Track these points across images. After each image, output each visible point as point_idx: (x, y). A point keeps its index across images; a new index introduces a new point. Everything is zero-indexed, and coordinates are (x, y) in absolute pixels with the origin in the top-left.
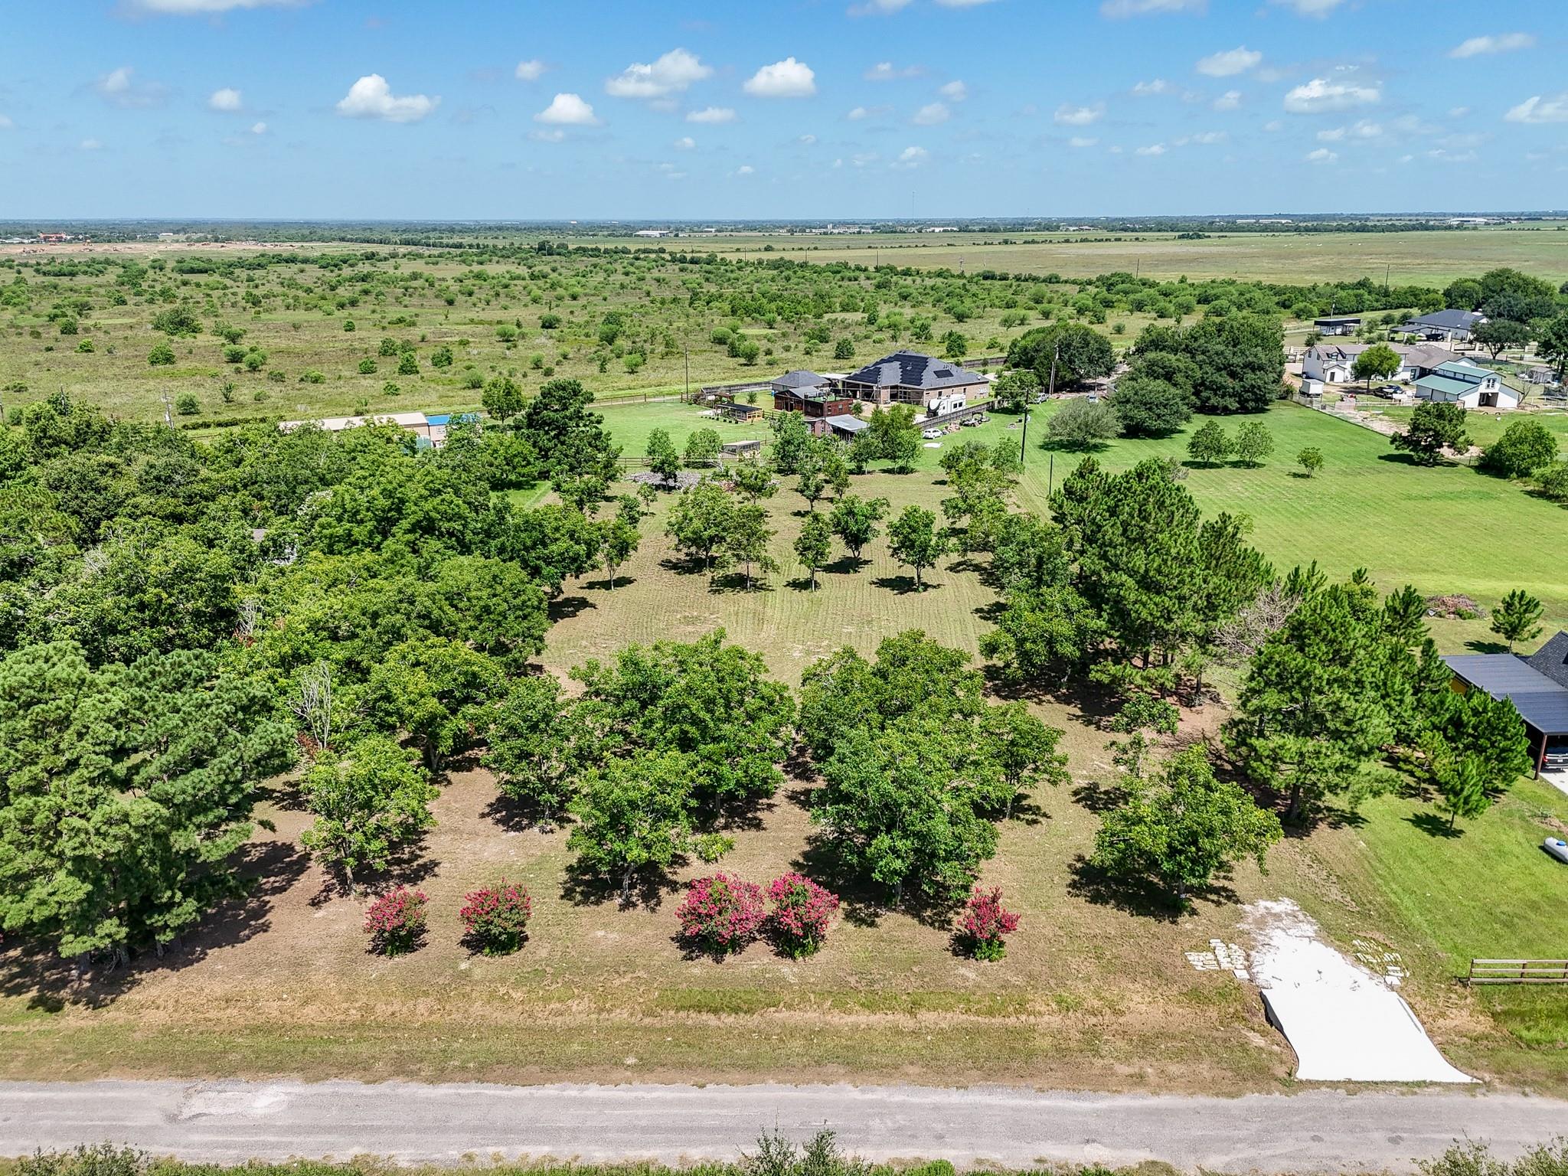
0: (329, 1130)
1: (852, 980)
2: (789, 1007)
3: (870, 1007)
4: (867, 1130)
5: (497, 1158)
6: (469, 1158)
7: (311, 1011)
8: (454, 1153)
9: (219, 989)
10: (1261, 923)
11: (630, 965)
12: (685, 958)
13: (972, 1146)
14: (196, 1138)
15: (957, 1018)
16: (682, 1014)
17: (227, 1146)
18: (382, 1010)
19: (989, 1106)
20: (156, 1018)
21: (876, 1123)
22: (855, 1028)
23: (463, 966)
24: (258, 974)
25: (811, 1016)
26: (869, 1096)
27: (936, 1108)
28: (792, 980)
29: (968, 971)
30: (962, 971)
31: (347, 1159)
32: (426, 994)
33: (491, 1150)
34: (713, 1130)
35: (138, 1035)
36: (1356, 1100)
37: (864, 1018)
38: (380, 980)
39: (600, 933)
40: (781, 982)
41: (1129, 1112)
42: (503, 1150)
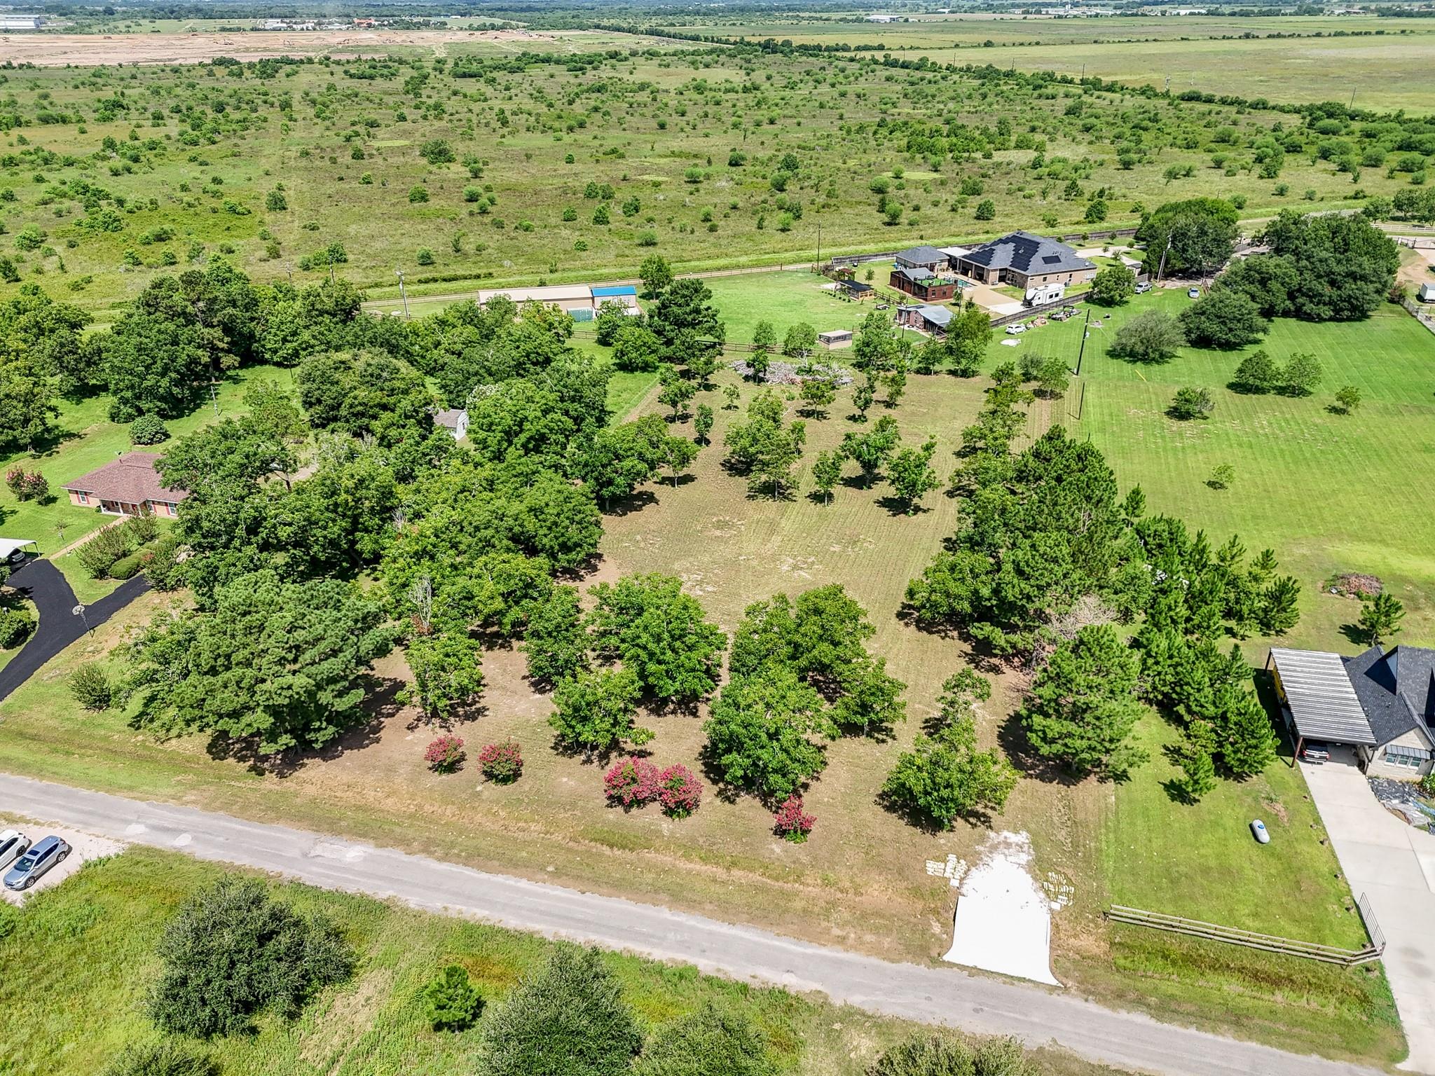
0: (381, 878)
1: (701, 840)
2: (657, 851)
3: (704, 860)
4: (664, 938)
5: (461, 912)
6: (446, 909)
7: (390, 801)
8: (439, 905)
9: (345, 778)
10: (994, 848)
11: (573, 805)
12: (607, 806)
13: (718, 960)
14: (314, 869)
15: (756, 877)
16: (593, 844)
17: (328, 877)
18: (428, 808)
19: (742, 938)
20: (310, 790)
21: (671, 936)
22: (689, 872)
23: (479, 788)
24: (367, 772)
25: (666, 859)
26: (676, 918)
27: (710, 933)
28: (666, 833)
29: (778, 847)
30: (774, 846)
31: (385, 897)
32: (453, 803)
33: (458, 907)
34: (579, 921)
35: (298, 800)
37: (698, 867)
38: (431, 789)
39: (565, 780)
40: (658, 833)
41: (824, 959)
42: (464, 908)
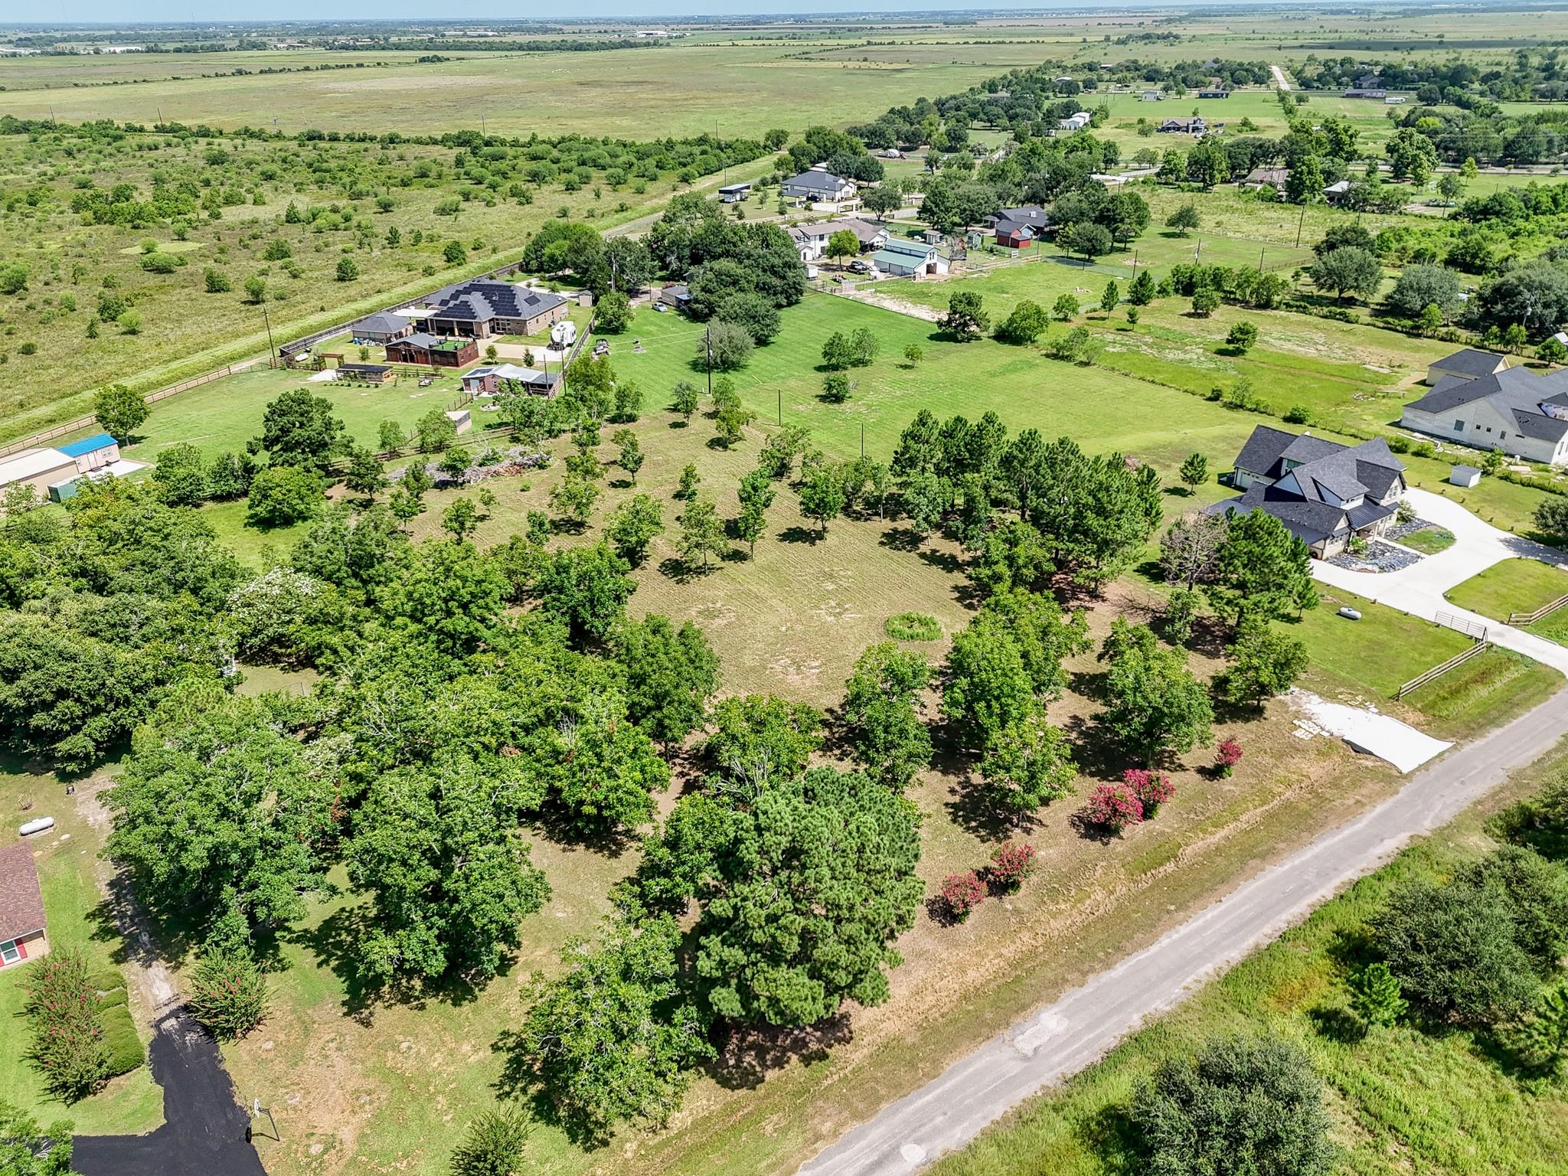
0: (1108, 1016)
1: (1193, 817)
2: (1186, 844)
3: (1218, 825)
4: (1307, 883)
5: (1198, 981)
6: (1187, 989)
8: (1178, 991)
10: (1297, 703)
11: (1087, 862)
12: (1103, 845)
13: (1351, 866)
14: (1056, 1059)
15: (1257, 812)
16: (1149, 874)
17: (1079, 1051)
19: (1332, 846)
21: (1306, 877)
22: (1228, 839)
23: (1009, 907)
25: (1202, 844)
26: (1286, 867)
27: (1315, 858)
28: (1168, 830)
30: (1225, 787)
33: (1189, 980)
34: (1256, 917)
36: (1432, 773)
39: (1042, 853)
40: (1165, 834)
41: (1377, 819)
42: (1194, 977)
